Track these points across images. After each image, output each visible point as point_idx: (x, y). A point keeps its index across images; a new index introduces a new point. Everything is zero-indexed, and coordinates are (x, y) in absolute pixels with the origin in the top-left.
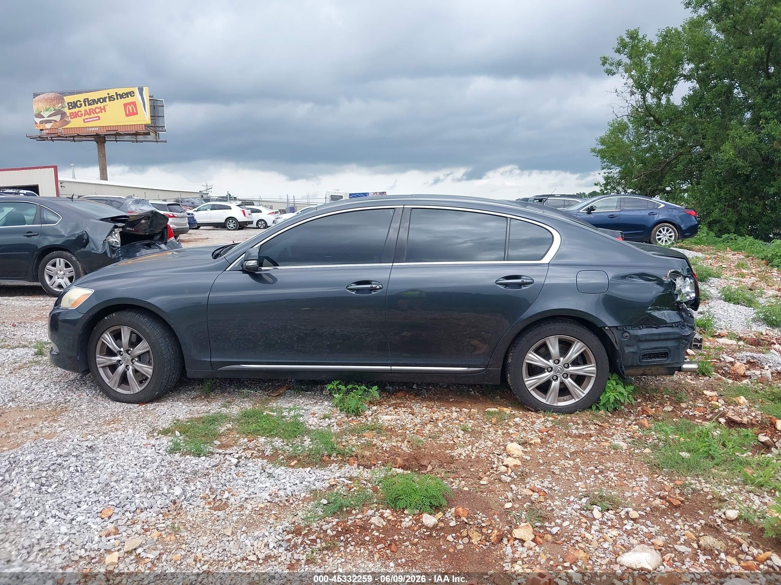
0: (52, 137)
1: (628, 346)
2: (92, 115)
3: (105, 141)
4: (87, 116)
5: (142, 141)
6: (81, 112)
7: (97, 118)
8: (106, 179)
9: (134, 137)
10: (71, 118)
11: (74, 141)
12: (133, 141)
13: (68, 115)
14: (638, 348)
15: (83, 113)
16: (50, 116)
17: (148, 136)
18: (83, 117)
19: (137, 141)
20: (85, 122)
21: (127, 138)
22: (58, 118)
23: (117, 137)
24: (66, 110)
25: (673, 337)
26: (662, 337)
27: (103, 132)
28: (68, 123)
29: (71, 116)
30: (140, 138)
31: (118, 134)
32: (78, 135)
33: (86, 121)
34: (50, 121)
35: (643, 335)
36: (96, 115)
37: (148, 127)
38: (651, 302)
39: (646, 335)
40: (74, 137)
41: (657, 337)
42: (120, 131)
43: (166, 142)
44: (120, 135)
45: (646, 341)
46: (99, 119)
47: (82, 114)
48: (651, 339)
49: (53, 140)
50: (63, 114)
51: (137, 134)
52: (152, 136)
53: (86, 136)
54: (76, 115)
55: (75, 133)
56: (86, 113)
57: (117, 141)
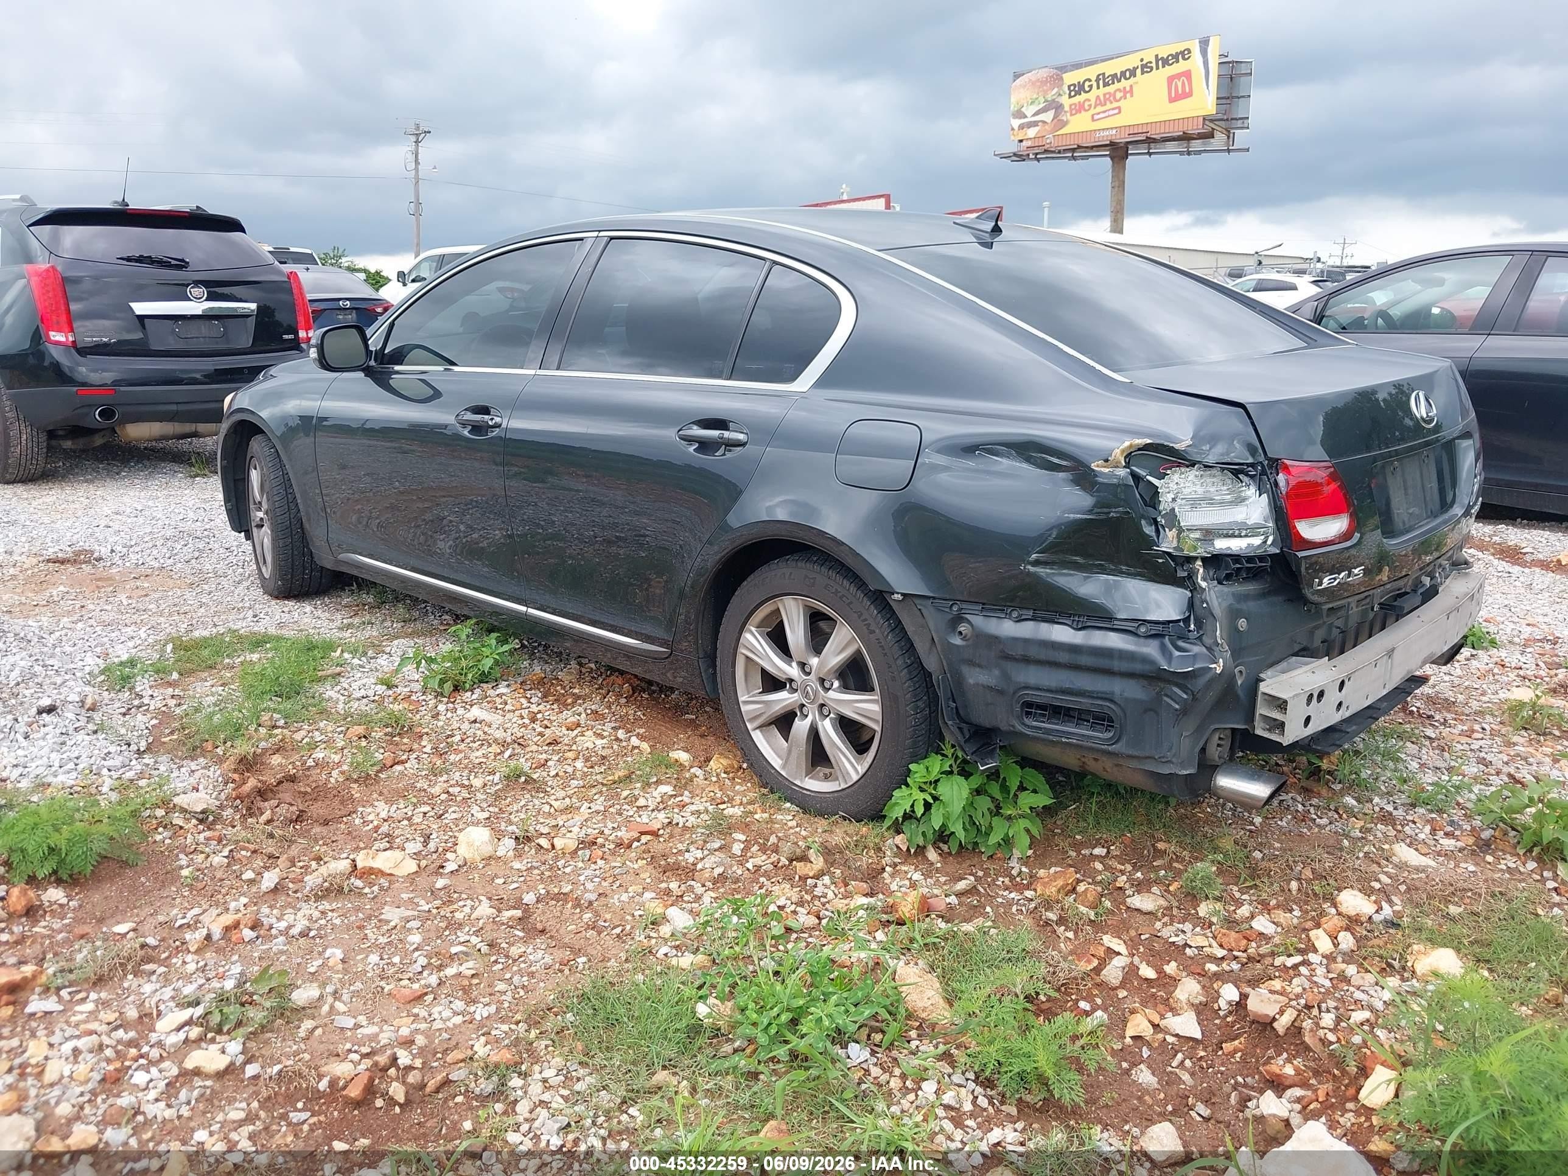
0: (1037, 154)
1: (971, 663)
2: (1109, 106)
3: (1127, 155)
4: (1099, 109)
5: (1199, 152)
6: (1089, 100)
7: (1116, 111)
8: (1121, 232)
9: (1184, 143)
10: (1072, 115)
11: (1074, 158)
12: (1181, 153)
13: (1067, 108)
14: (1006, 676)
15: (1093, 102)
16: (1034, 115)
17: (1212, 140)
18: (1092, 111)
19: (1189, 153)
20: (1093, 120)
21: (1171, 146)
22: (1048, 116)
23: (1152, 145)
24: (1065, 101)
25: (1125, 666)
26: (1085, 660)
27: (1122, 138)
28: (1065, 124)
29: (1071, 110)
30: (1196, 145)
31: (1150, 141)
32: (1079, 147)
33: (1096, 117)
34: (1035, 124)
35: (1015, 640)
36: (1115, 105)
37: (1211, 121)
38: (1041, 538)
39: (1026, 641)
40: (1073, 150)
41: (1063, 657)
42: (1154, 133)
43: (1248, 150)
44: (1155, 141)
45: (1026, 660)
46: (1120, 112)
47: (1090, 106)
48: (1042, 657)
49: (1038, 160)
50: (1058, 108)
51: (1186, 138)
52: (1220, 138)
53: (1092, 147)
54: (1080, 108)
55: (1072, 143)
56: (1099, 102)
57: (1150, 154)
